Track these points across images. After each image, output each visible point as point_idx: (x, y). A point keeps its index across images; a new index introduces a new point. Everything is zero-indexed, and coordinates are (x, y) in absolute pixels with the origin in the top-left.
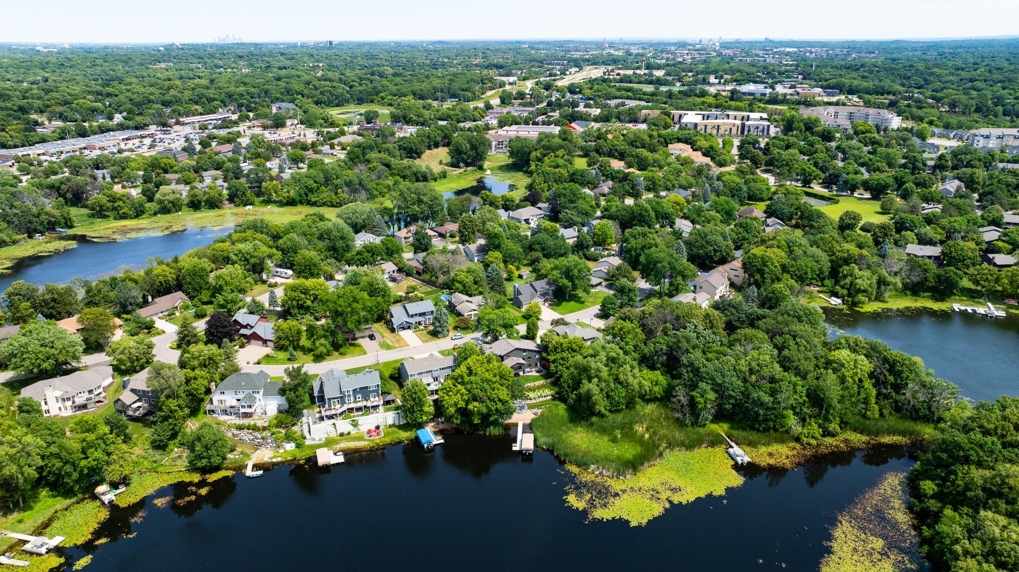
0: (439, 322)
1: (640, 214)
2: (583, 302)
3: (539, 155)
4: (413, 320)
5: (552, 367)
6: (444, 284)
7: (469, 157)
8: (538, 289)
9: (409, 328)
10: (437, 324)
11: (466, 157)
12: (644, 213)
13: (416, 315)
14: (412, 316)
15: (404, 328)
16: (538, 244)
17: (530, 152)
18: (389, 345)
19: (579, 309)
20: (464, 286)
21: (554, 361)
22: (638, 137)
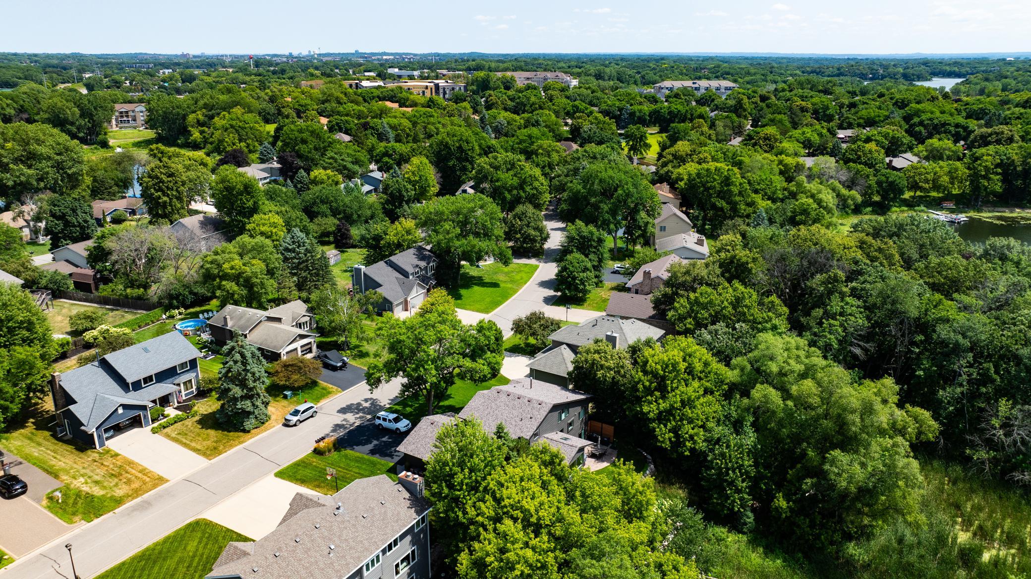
0: (243, 384)
1: (460, 147)
2: (495, 285)
3: (201, 117)
4: (145, 397)
5: (664, 434)
6: (171, 297)
7: (78, 129)
8: (410, 269)
9: (136, 422)
10: (237, 391)
11: (74, 129)
12: (465, 146)
13: (148, 380)
14: (137, 386)
15: (118, 429)
16: (323, 202)
17: (184, 117)
18: (90, 498)
19: (505, 297)
20: (248, 284)
21: (663, 417)
22: (331, 95)
